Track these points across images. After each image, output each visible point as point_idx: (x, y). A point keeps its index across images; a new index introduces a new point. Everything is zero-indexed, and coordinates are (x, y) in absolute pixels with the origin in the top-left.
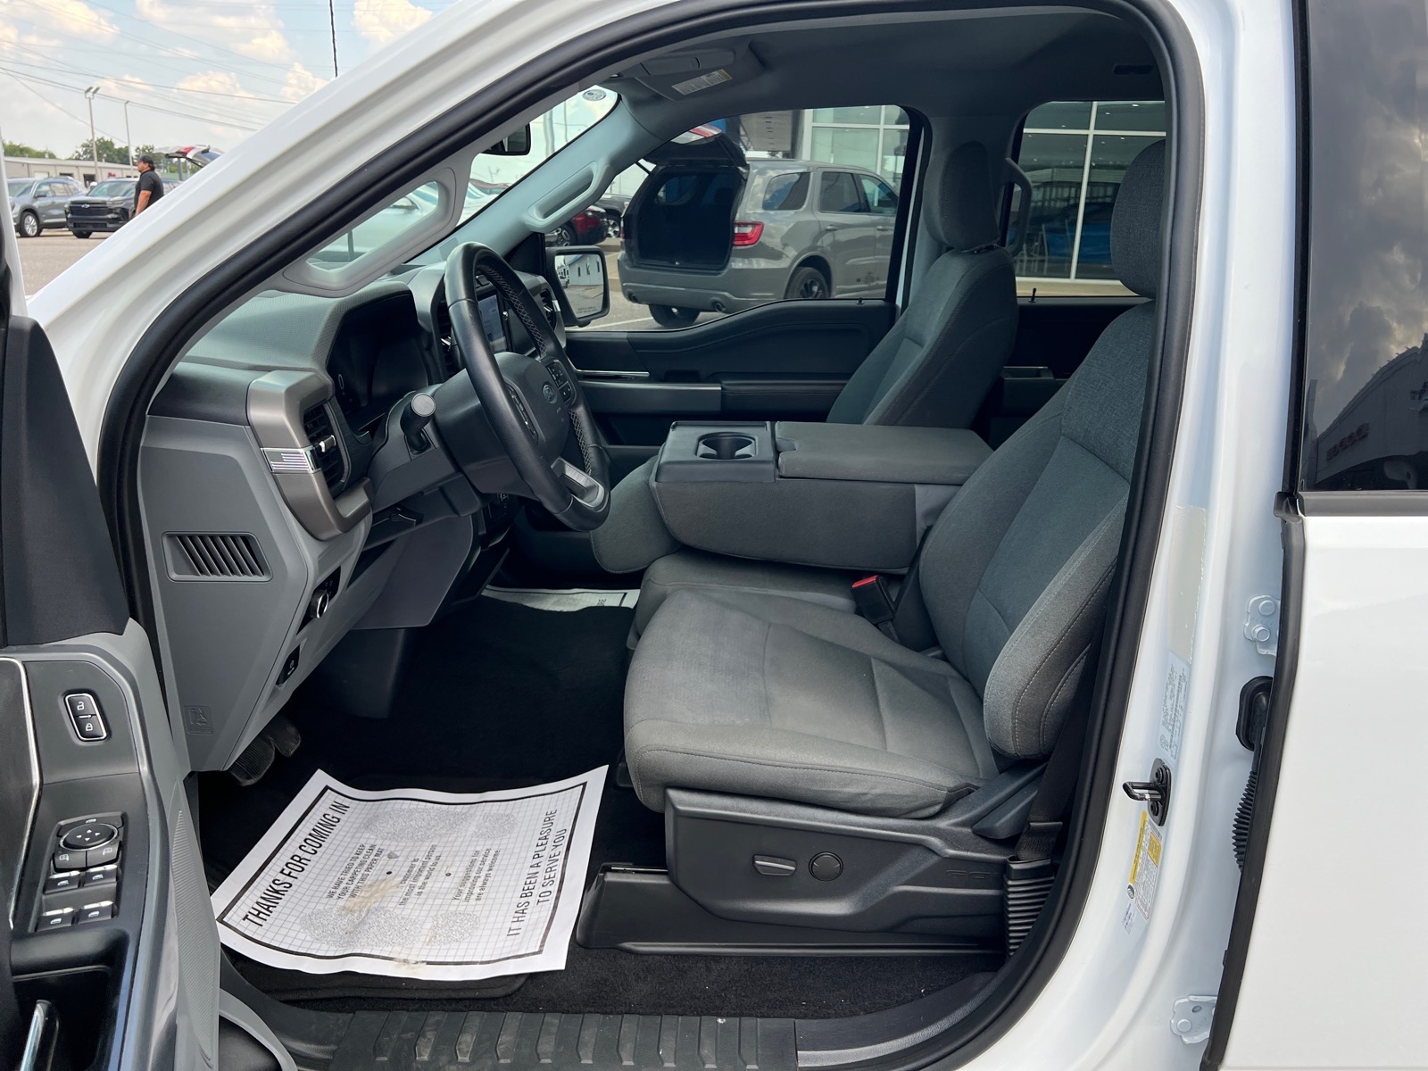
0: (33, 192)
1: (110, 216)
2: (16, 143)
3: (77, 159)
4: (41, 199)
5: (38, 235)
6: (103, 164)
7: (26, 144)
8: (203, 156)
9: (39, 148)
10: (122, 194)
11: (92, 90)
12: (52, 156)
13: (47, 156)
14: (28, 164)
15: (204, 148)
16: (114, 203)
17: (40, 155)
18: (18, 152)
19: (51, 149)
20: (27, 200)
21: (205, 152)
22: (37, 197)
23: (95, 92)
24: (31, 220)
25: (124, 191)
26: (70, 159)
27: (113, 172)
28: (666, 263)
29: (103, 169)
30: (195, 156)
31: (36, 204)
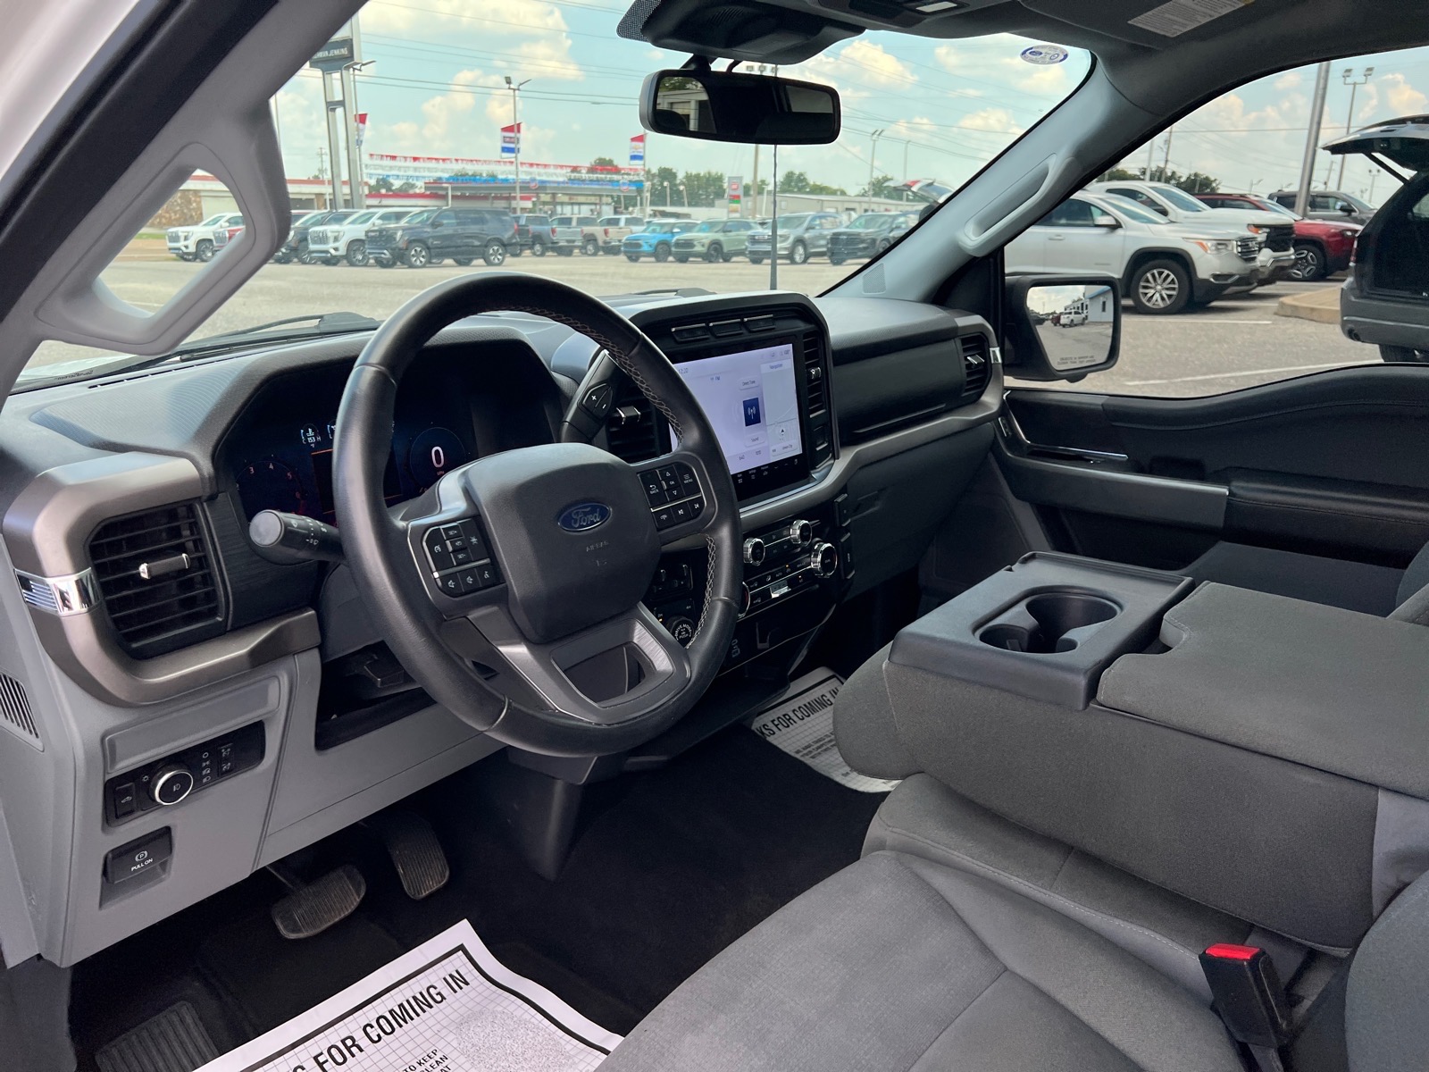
0: (805, 225)
1: (861, 246)
2: (818, 183)
3: (863, 195)
4: (811, 231)
5: (804, 261)
6: (882, 200)
7: (826, 184)
8: (927, 189)
9: (835, 186)
10: (878, 225)
11: (878, 133)
12: (843, 193)
13: (839, 193)
14: (822, 201)
15: (930, 181)
16: (867, 234)
17: (834, 192)
18: (818, 191)
19: (843, 187)
20: (799, 232)
21: (930, 185)
22: (808, 229)
23: (879, 135)
24: (800, 250)
25: (879, 223)
26: (858, 196)
27: (888, 207)
28: (1407, 294)
29: (882, 205)
30: (920, 189)
31: (806, 236)
